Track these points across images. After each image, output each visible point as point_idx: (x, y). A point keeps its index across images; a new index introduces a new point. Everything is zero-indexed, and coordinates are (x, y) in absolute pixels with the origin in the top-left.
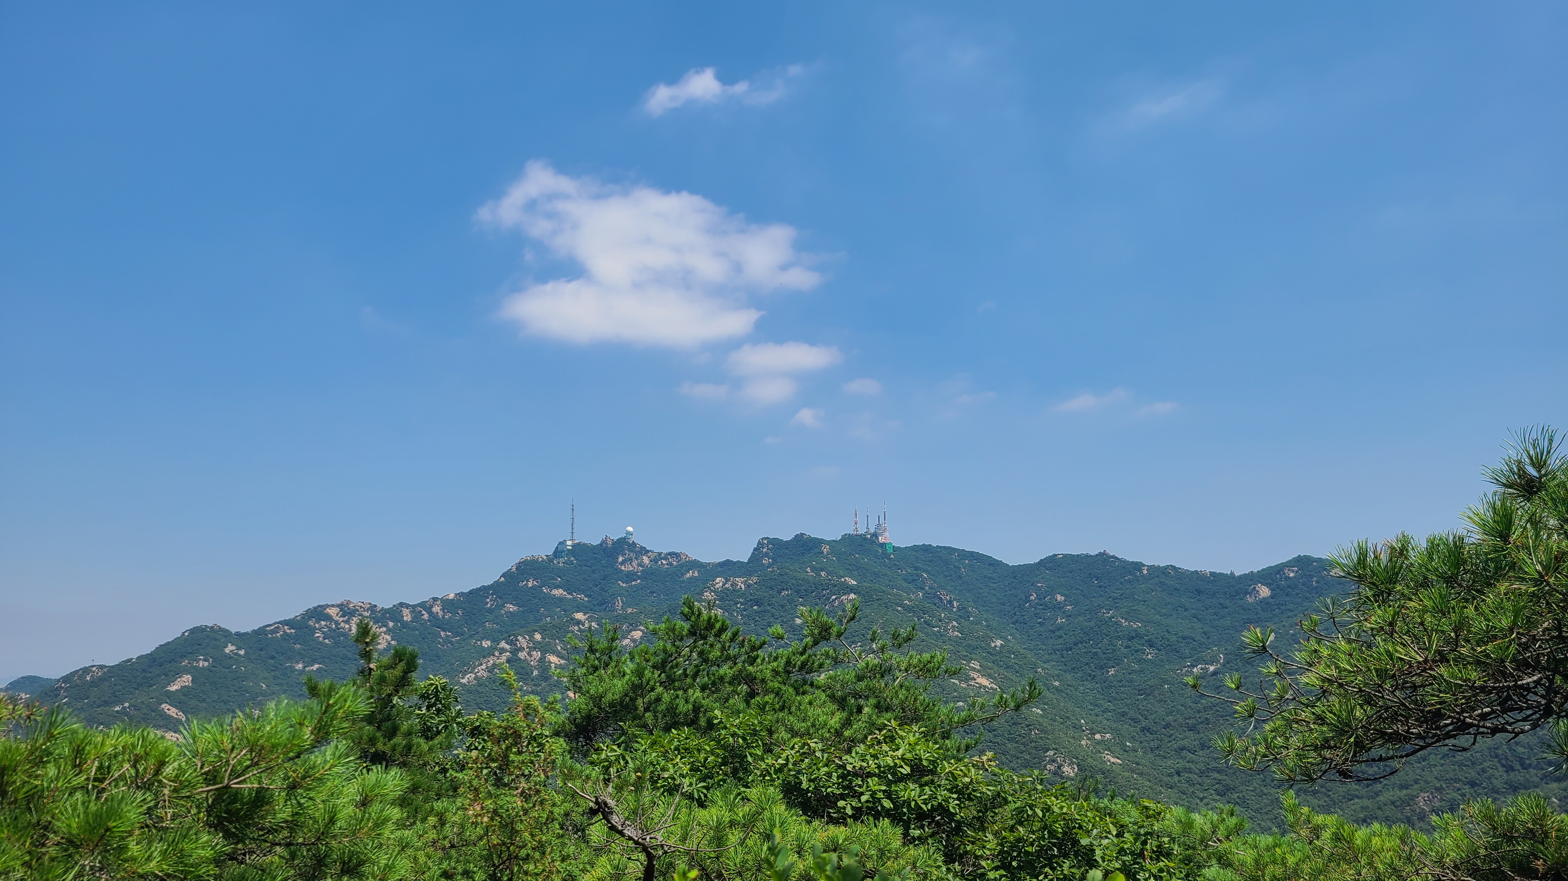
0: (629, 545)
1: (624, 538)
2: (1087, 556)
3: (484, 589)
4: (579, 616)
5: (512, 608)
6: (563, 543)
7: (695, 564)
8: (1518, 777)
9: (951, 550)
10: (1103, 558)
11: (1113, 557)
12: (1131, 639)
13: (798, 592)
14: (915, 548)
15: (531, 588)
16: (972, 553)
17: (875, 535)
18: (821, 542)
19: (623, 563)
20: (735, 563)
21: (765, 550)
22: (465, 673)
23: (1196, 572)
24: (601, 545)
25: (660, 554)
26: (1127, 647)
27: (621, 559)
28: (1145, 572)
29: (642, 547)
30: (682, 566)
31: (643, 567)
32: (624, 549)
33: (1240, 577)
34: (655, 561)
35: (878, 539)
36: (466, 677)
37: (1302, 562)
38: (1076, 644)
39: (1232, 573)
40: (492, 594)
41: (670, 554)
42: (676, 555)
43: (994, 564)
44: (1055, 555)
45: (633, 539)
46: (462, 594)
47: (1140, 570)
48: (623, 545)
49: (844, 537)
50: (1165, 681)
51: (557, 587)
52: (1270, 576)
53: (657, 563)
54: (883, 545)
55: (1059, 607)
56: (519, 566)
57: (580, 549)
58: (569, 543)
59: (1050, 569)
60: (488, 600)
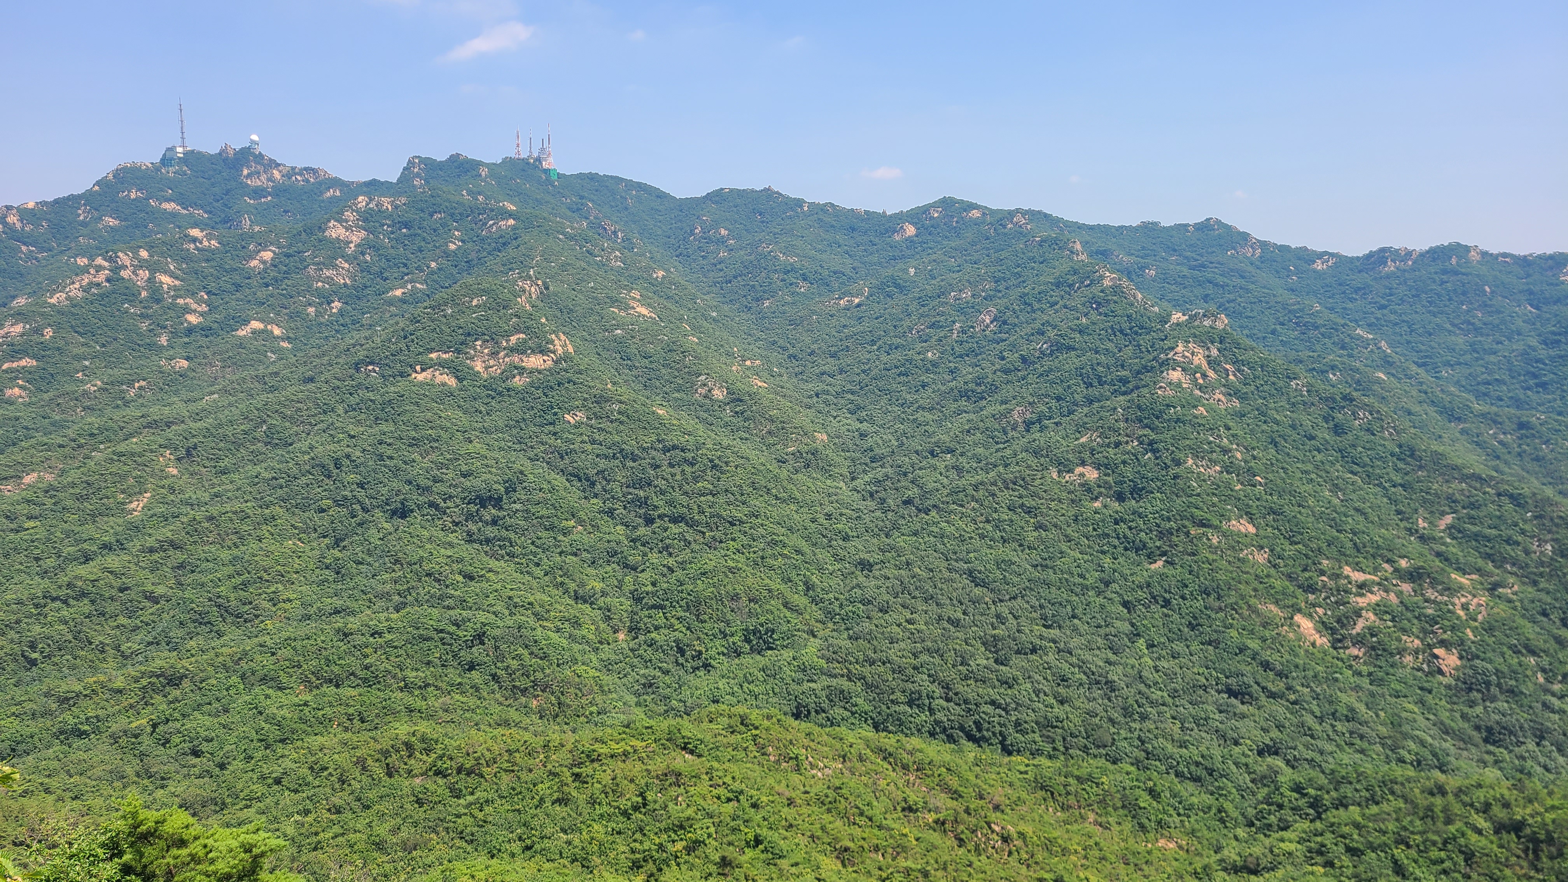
0: (255, 156)
1: (249, 148)
2: (753, 191)
3: (72, 198)
4: (195, 232)
5: (111, 222)
6: (171, 149)
7: (336, 183)
8: (1094, 392)
9: (618, 180)
10: (768, 193)
11: (777, 193)
12: (787, 272)
13: (452, 215)
14: (580, 176)
15: (134, 200)
16: (639, 184)
17: (539, 160)
18: (479, 164)
19: (249, 176)
20: (382, 183)
21: (416, 170)
22: (53, 292)
23: (852, 210)
24: (220, 154)
25: (293, 168)
26: (783, 280)
27: (245, 172)
28: (806, 209)
29: (270, 160)
30: (320, 184)
31: (273, 182)
32: (248, 161)
33: (890, 216)
34: (288, 176)
35: (541, 163)
36: (55, 297)
37: (947, 203)
38: (735, 277)
39: (884, 212)
40: (84, 205)
41: (306, 169)
42: (314, 171)
43: (661, 196)
44: (722, 189)
45: (259, 149)
46: (44, 203)
47: (801, 207)
48: (246, 156)
49: (505, 160)
50: (814, 312)
51: (168, 200)
52: (917, 216)
53: (290, 178)
54: (547, 171)
55: (722, 241)
56: (117, 173)
57: (192, 158)
58: (180, 150)
59: (716, 203)
60: (80, 212)
